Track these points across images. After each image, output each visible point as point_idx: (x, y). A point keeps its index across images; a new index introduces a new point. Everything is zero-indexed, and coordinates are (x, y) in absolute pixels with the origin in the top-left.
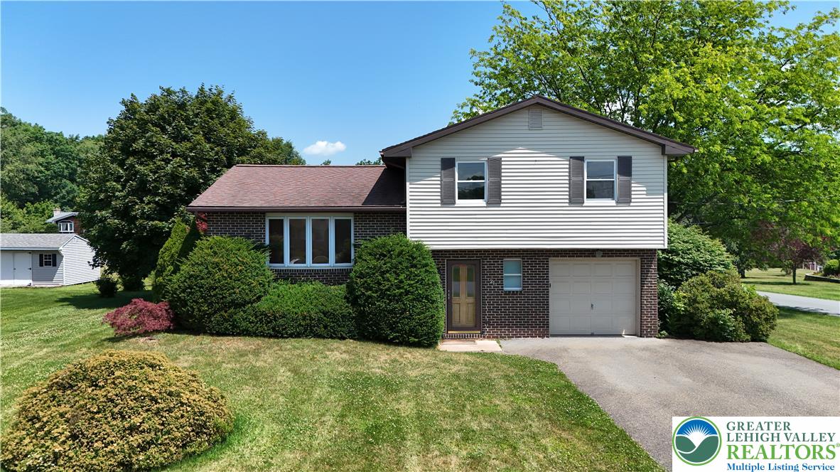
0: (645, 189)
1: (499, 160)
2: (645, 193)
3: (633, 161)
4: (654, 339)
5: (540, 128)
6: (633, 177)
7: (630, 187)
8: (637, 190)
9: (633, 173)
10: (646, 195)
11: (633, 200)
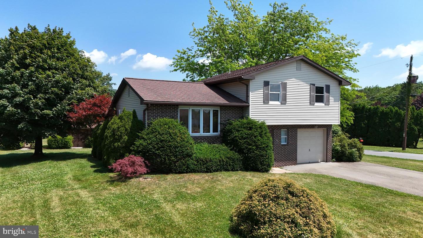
0: (333, 99)
1: (286, 84)
2: (333, 101)
3: (330, 87)
4: (331, 163)
5: (300, 70)
6: (330, 94)
7: (329, 98)
8: (331, 99)
9: (330, 92)
10: (334, 101)
11: (330, 104)
